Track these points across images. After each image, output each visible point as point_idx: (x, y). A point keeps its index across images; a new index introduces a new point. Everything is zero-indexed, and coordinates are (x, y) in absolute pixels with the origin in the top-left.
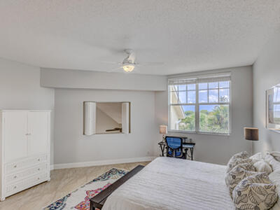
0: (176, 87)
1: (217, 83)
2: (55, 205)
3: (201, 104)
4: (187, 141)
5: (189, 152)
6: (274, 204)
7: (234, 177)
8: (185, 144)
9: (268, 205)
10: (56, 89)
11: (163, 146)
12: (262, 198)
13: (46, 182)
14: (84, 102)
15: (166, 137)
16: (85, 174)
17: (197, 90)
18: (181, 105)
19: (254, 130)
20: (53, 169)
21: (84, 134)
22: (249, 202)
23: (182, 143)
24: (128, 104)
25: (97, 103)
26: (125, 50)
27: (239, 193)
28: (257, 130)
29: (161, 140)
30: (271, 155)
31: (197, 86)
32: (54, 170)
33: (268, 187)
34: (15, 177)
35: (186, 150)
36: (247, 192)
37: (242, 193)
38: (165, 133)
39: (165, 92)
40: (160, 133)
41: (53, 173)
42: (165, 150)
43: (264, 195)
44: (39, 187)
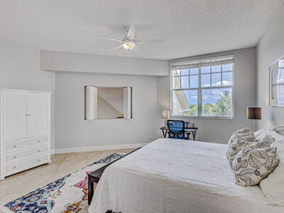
0: (178, 71)
1: (220, 66)
2: (55, 184)
3: (203, 88)
4: (190, 126)
5: (191, 136)
6: (275, 167)
7: (234, 149)
8: (187, 128)
9: (269, 168)
10: (56, 72)
11: (165, 131)
12: (263, 161)
13: (47, 164)
14: (85, 87)
15: (168, 121)
16: (87, 158)
17: (200, 74)
18: (183, 90)
19: (257, 108)
20: (54, 153)
21: (85, 119)
22: (249, 167)
23: (184, 128)
24: (129, 89)
25: (98, 88)
26: (125, 28)
27: (239, 160)
28: (260, 108)
29: (164, 124)
30: (274, 130)
31: (200, 70)
32: (56, 155)
33: (269, 150)
34: (15, 157)
35: (188, 134)
36: (247, 157)
37: (242, 160)
38: (167, 118)
39: (168, 77)
40: (162, 118)
41: (55, 156)
42: (167, 134)
43: (264, 158)
44: (39, 169)
